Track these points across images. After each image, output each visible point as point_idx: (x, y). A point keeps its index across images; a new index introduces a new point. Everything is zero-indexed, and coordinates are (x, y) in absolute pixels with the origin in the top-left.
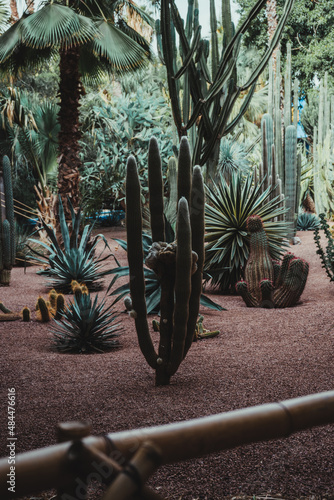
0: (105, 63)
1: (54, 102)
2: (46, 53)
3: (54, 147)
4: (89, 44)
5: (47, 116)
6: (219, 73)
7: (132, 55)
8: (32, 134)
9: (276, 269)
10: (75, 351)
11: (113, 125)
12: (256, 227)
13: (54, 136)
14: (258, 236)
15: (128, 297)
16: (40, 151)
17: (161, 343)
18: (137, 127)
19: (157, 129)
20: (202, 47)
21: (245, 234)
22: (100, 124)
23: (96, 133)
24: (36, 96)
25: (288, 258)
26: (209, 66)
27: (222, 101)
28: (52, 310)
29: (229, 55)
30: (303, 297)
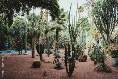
0: (62, 29)
1: (55, 34)
2: (55, 28)
3: (55, 39)
4: (60, 28)
5: (55, 35)
6: (76, 31)
7: (65, 29)
8: (53, 37)
9: (83, 57)
10: (57, 69)
11: (62, 36)
12: (81, 51)
13: (55, 37)
14: (81, 52)
15: (65, 64)
16: (54, 39)
17: (69, 71)
18: (65, 36)
19: (67, 37)
20: (73, 28)
21: (79, 52)
22: (61, 36)
23: (60, 37)
24: (53, 33)
25: (85, 56)
26: (74, 30)
27: (76, 34)
28: (54, 62)
29: (77, 29)
30: (87, 60)
